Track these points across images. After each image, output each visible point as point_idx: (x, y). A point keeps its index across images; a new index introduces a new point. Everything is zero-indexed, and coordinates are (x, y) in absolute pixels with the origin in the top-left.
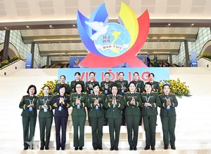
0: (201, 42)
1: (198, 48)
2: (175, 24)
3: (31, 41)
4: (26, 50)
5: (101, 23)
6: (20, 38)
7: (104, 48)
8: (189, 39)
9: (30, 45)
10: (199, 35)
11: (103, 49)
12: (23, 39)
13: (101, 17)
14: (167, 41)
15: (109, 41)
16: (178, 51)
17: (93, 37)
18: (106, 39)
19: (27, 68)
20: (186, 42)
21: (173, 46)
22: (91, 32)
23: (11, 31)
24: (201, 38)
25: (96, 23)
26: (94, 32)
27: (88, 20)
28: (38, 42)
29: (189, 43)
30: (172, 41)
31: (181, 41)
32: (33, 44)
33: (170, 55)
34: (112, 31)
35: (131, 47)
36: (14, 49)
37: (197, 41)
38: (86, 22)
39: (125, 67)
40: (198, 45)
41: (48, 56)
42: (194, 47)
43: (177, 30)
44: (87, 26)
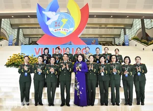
0: (135, 29)
1: (133, 34)
2: (116, 16)
3: (17, 27)
4: (13, 33)
5: (54, 13)
6: (9, 24)
7: (55, 30)
8: (127, 27)
9: (16, 30)
10: (134, 24)
11: (55, 32)
12: (12, 25)
13: (54, 9)
14: (111, 28)
15: (59, 26)
16: (120, 35)
17: (48, 23)
18: (57, 24)
19: (9, 45)
20: (124, 29)
21: (116, 32)
22: (46, 19)
23: (3, 20)
24: (135, 27)
25: (51, 12)
26: (49, 19)
27: (44, 10)
28: (22, 28)
29: (127, 30)
30: (115, 28)
31: (121, 28)
32: (19, 29)
33: (114, 38)
34: (62, 18)
35: (75, 29)
36: (5, 32)
37: (132, 28)
38: (43, 12)
39: (71, 44)
40: (132, 31)
41: (30, 38)
42: (130, 33)
43: (119, 21)
44: (44, 15)
